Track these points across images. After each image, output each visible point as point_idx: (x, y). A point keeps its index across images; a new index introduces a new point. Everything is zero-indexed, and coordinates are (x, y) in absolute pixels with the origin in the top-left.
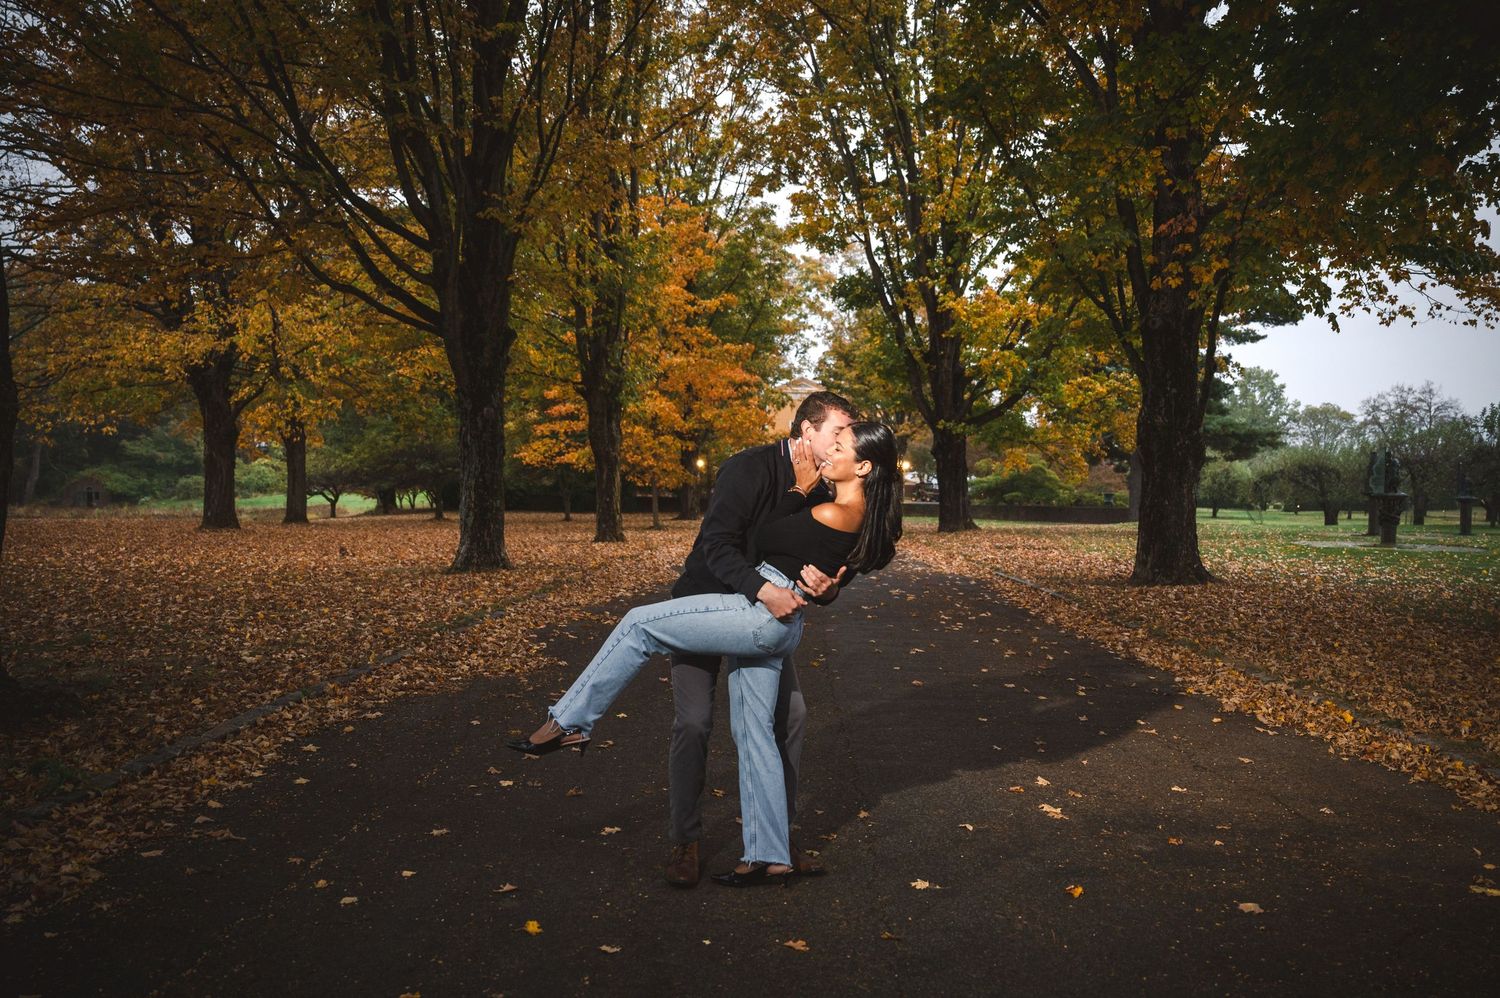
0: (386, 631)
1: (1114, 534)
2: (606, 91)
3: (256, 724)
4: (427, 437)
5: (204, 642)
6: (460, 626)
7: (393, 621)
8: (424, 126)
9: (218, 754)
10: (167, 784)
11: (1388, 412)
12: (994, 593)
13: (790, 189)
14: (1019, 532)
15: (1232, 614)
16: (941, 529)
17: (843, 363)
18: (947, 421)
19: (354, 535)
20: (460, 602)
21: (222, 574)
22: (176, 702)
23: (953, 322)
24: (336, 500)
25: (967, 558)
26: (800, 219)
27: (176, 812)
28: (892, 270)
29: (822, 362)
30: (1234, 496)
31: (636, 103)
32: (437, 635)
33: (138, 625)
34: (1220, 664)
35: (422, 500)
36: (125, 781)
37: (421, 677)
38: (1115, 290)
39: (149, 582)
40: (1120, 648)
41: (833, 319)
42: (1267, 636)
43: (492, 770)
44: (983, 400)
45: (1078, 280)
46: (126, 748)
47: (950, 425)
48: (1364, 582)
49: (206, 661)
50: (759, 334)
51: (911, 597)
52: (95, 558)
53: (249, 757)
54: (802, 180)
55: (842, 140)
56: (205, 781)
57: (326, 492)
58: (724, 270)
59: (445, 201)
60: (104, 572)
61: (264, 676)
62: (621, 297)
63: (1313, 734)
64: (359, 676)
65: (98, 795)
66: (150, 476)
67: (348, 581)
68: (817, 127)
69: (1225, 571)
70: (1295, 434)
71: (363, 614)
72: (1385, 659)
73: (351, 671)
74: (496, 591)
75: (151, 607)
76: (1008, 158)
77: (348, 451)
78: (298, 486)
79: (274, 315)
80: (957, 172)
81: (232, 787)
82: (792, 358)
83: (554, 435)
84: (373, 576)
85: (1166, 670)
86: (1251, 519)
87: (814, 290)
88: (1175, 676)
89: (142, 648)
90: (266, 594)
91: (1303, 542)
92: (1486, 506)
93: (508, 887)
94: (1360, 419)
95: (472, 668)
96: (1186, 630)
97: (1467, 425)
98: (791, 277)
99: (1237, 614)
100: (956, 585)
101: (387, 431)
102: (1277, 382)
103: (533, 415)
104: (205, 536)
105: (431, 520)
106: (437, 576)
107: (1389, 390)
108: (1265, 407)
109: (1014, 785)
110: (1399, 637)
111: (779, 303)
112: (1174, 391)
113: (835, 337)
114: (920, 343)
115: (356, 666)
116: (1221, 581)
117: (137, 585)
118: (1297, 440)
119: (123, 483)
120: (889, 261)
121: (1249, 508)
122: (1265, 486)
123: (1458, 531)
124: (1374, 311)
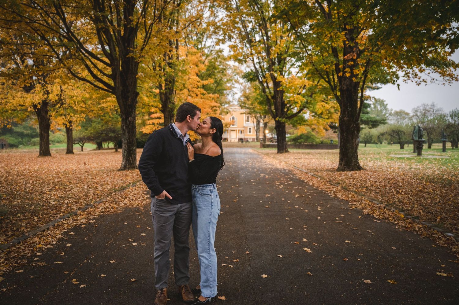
0: (97, 192)
1: (333, 153)
2: (167, 13)
3: (54, 226)
4: (112, 125)
5: (38, 197)
6: (122, 190)
7: (100, 188)
8: (108, 27)
9: (42, 236)
10: (25, 247)
11: (421, 112)
12: (294, 175)
13: (228, 43)
14: (303, 153)
15: (368, 181)
16: (278, 153)
17: (246, 99)
18: (279, 118)
19: (89, 158)
20: (122, 182)
21: (45, 172)
22: (29, 218)
23: (281, 85)
24: (83, 145)
25: (286, 163)
26: (232, 53)
27: (28, 257)
28: (261, 69)
29: (239, 98)
30: (371, 140)
31: (178, 17)
32: (114, 193)
33: (17, 191)
34: (363, 198)
35: (111, 145)
36: (12, 247)
37: (109, 208)
38: (331, 77)
39: (21, 175)
40: (332, 193)
41: (243, 85)
42: (379, 188)
43: (130, 240)
44: (291, 111)
45: (320, 74)
46: (12, 235)
47: (280, 119)
48: (411, 169)
49: (39, 204)
50: (219, 90)
51: (267, 176)
52: (4, 168)
53: (52, 237)
54: (233, 40)
55: (245, 27)
56: (38, 246)
57: (80, 143)
58: (208, 70)
59: (115, 50)
60: (7, 172)
61: (58, 209)
62: (174, 80)
63: (391, 221)
64: (88, 208)
65: (3, 251)
66: (22, 138)
67: (86, 174)
68: (237, 23)
69: (367, 166)
70: (391, 120)
71: (90, 186)
72: (415, 196)
73: (86, 206)
74: (134, 177)
75: (22, 185)
76: (297, 34)
77: (86, 130)
78: (70, 141)
79: (61, 87)
80: (282, 38)
81: (46, 247)
82: (230, 98)
83: (153, 124)
84: (94, 172)
85: (347, 200)
86: (377, 147)
87: (237, 75)
88: (349, 202)
89: (18, 200)
90: (59, 180)
91: (393, 156)
92: (451, 142)
93: (133, 280)
94: (411, 114)
95: (125, 204)
96: (353, 187)
97: (445, 116)
98: (229, 72)
99: (370, 181)
100: (282, 172)
101: (99, 123)
102: (385, 103)
103: (147, 117)
104: (40, 159)
105: (114, 152)
106: (115, 172)
107: (420, 105)
108: (381, 111)
109: (296, 241)
110: (420, 188)
111: (226, 80)
112: (350, 109)
113: (244, 91)
114: (270, 93)
115: (87, 205)
116: (365, 169)
117: (17, 176)
118: (392, 122)
119: (13, 140)
120: (260, 67)
121: (377, 143)
122: (381, 137)
123: (442, 151)
124: (414, 82)
